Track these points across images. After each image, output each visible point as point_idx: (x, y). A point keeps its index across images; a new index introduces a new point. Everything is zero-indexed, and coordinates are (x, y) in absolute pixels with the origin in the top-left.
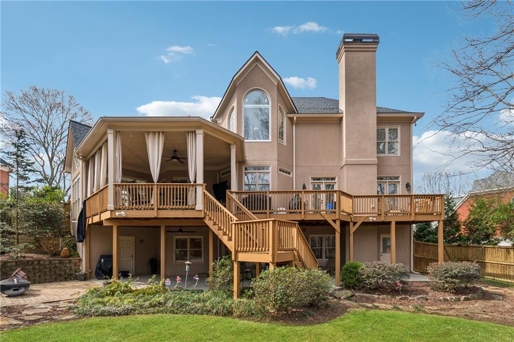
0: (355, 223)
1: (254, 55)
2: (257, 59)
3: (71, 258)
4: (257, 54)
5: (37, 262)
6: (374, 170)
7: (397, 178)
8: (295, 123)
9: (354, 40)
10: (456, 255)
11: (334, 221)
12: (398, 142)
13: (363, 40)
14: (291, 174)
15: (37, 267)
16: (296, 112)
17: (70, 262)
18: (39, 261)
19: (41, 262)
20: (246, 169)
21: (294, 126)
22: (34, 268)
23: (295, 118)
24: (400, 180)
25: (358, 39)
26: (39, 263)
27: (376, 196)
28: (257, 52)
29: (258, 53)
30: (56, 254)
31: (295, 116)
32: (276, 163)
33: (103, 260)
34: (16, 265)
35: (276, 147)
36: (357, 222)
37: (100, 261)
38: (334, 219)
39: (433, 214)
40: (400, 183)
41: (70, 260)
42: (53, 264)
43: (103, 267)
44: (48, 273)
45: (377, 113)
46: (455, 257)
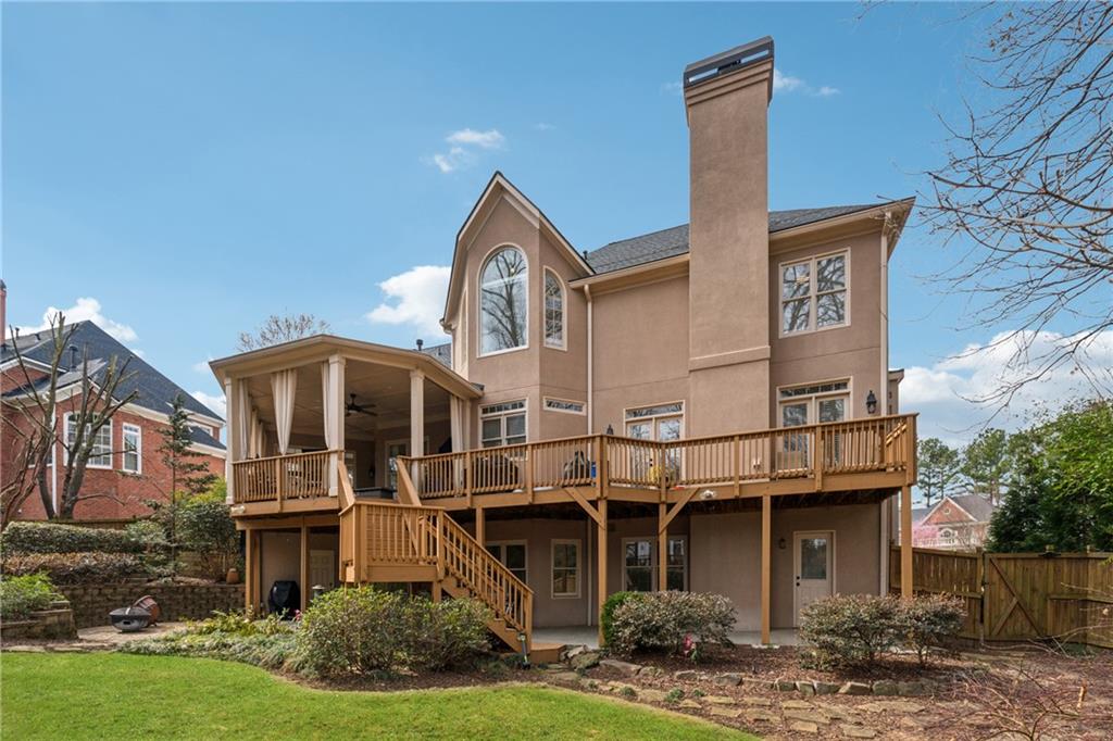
0: (670, 506)
1: (492, 180)
2: (500, 188)
3: (237, 586)
4: (498, 178)
5: (189, 590)
6: (763, 371)
7: (842, 385)
8: (589, 297)
9: (720, 69)
10: (1038, 586)
11: (594, 503)
12: (844, 291)
13: (743, 61)
14: (584, 408)
15: (190, 596)
16: (591, 273)
17: (236, 591)
18: (193, 588)
19: (196, 590)
20: (485, 411)
21: (590, 305)
22: (185, 598)
23: (586, 287)
24: (850, 388)
25: (729, 65)
26: (192, 592)
27: (766, 434)
28: (498, 173)
29: (502, 176)
30: (222, 579)
31: (586, 284)
32: (536, 391)
33: (275, 589)
34: (162, 592)
35: (538, 358)
36: (674, 504)
37: (272, 590)
38: (594, 498)
39: (884, 470)
40: (851, 396)
41: (236, 588)
42: (212, 593)
43: (276, 600)
44: (203, 606)
45: (770, 232)
46: (1034, 590)
